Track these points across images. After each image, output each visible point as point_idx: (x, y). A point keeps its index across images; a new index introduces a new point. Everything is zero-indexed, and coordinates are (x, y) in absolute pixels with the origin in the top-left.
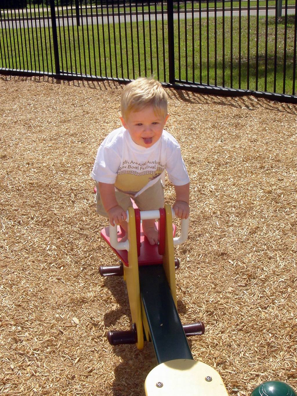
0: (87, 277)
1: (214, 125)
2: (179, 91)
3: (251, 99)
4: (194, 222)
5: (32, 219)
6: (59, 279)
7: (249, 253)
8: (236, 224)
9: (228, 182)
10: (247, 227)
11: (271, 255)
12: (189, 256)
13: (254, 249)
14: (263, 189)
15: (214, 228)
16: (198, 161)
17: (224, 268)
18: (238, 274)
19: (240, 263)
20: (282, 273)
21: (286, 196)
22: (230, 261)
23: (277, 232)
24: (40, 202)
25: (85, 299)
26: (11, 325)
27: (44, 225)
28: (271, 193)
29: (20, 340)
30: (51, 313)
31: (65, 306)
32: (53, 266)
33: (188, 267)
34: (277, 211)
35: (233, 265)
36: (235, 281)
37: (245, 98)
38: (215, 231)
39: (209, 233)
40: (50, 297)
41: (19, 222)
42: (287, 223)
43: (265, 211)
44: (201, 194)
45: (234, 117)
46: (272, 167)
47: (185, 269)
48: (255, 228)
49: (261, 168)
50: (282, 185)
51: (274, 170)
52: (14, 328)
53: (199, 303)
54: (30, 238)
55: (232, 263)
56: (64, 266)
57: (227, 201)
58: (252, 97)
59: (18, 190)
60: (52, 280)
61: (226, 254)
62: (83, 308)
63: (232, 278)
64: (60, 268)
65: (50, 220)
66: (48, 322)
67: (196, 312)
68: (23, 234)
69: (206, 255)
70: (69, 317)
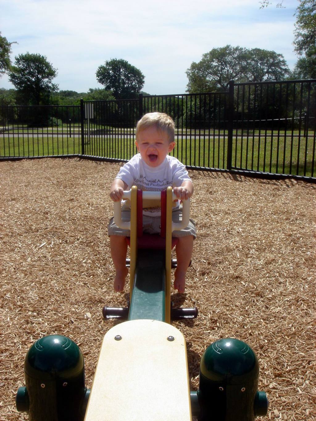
0: (111, 285)
1: (255, 194)
2: (234, 175)
3: (292, 182)
4: (217, 252)
5: (78, 240)
6: (85, 284)
7: (261, 278)
8: (255, 256)
9: (255, 227)
10: (264, 259)
11: (281, 280)
12: (207, 277)
13: (267, 275)
14: (285, 233)
15: (234, 257)
16: (233, 212)
17: (236, 288)
18: (247, 293)
19: (251, 285)
20: (289, 294)
21: (305, 240)
22: (242, 282)
23: (291, 265)
24: (88, 228)
25: (103, 300)
26: (29, 311)
27: (87, 246)
28: (291, 236)
29: (32, 322)
30: (69, 307)
31: (82, 303)
32: (84, 274)
33: (203, 286)
34: (295, 250)
35: (244, 285)
36: (243, 298)
37: (287, 180)
38: (235, 260)
39: (228, 261)
40: (73, 295)
41: (66, 241)
42: (302, 258)
43: (283, 249)
44: (229, 233)
45: (273, 189)
46: (296, 219)
47: (200, 287)
48: (271, 260)
49: (287, 219)
50: (303, 231)
51: (298, 222)
52: (30, 313)
53: (205, 312)
54: (71, 253)
55: (244, 284)
56: (93, 275)
57: (251, 240)
58: (293, 180)
59: (74, 220)
60: (79, 284)
61: (240, 277)
62: (98, 307)
63: (242, 295)
64: (90, 276)
65: (93, 242)
66: (63, 313)
67: (201, 319)
68: (67, 250)
69: (222, 277)
70: (83, 312)
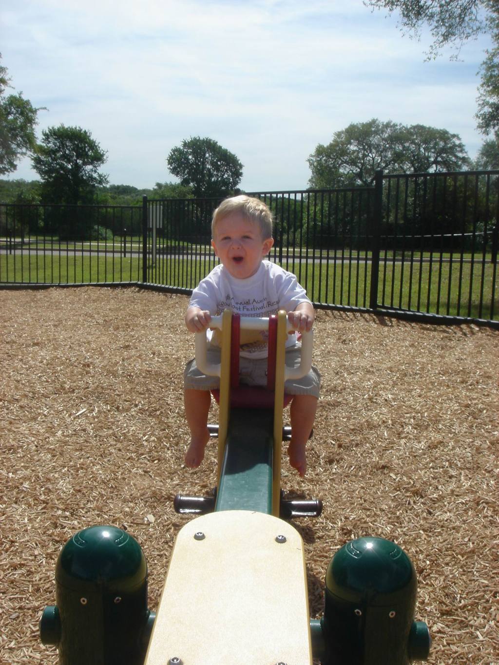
0: (186, 475)
1: (413, 344)
2: (380, 317)
3: (471, 328)
4: (353, 430)
5: (136, 406)
6: (146, 472)
7: (421, 470)
8: (411, 436)
9: (413, 393)
10: (426, 440)
11: (453, 473)
12: (336, 467)
13: (431, 465)
14: (459, 403)
15: (380, 437)
16: (378, 370)
17: (381, 483)
18: (400, 490)
19: (405, 479)
20: (465, 494)
21: (490, 413)
22: (391, 475)
23: (468, 450)
24: (153, 389)
26: (58, 509)
27: (150, 415)
28: (468, 407)
29: (62, 525)
30: (120, 505)
31: (142, 500)
32: (145, 458)
33: (330, 480)
34: (474, 428)
35: (395, 480)
36: (393, 498)
37: (464, 326)
38: (380, 441)
39: (370, 443)
40: (126, 488)
41: (118, 408)
42: (486, 441)
43: (456, 426)
44: (372, 402)
45: (442, 339)
46: (477, 383)
47: (326, 481)
48: (437, 443)
49: (462, 382)
50: (487, 400)
51: (480, 387)
52: (60, 512)
53: (333, 519)
54: (125, 425)
55: (394, 477)
56: (159, 460)
57: (406, 411)
58: (473, 326)
59: (130, 376)
60: (136, 472)
61: (388, 467)
62: (166, 506)
63: (390, 494)
64: (153, 461)
65: (159, 410)
66: (111, 514)
67: (327, 528)
68: (118, 421)
69: (360, 467)
70: (143, 514)
